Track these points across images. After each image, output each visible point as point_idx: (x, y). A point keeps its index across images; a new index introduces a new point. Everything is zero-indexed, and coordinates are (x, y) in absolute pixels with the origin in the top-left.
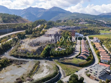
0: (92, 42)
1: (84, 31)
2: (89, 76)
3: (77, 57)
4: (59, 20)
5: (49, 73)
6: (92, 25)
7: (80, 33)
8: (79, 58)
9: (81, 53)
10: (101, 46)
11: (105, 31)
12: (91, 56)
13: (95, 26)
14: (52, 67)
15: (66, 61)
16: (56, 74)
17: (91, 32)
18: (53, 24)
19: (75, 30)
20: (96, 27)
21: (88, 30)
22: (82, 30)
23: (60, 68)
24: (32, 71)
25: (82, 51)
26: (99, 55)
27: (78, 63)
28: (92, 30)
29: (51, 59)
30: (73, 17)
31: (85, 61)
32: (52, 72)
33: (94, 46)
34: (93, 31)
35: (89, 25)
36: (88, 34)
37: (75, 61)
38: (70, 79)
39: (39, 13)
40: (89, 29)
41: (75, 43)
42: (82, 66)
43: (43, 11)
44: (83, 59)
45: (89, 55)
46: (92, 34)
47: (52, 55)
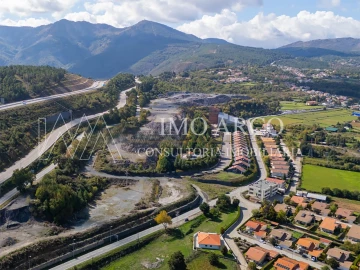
0: (258, 137)
1: (239, 107)
2: (248, 198)
3: (226, 170)
4: (169, 73)
5: (182, 196)
6: (262, 86)
7: (231, 112)
8: (231, 171)
9: (233, 161)
10: (276, 146)
11: (293, 103)
12: (252, 167)
13: (270, 90)
14: (184, 188)
15: (206, 178)
16: (194, 196)
17: (258, 109)
18: (156, 88)
19: (216, 106)
20: (273, 93)
21: (250, 104)
22: (233, 105)
23: (198, 189)
24: (153, 195)
25: (236, 159)
26: (268, 165)
27: (230, 180)
28: (260, 105)
29: (177, 176)
30: (208, 56)
31: (241, 175)
32: (188, 195)
33: (262, 146)
34: (262, 107)
35: (255, 87)
36: (250, 113)
37: (224, 176)
38: (218, 203)
39: (96, 39)
40: (253, 99)
41: (219, 139)
42: (236, 184)
43: (108, 33)
44: (239, 172)
45: (249, 165)
46: (261, 114)
47: (179, 167)
